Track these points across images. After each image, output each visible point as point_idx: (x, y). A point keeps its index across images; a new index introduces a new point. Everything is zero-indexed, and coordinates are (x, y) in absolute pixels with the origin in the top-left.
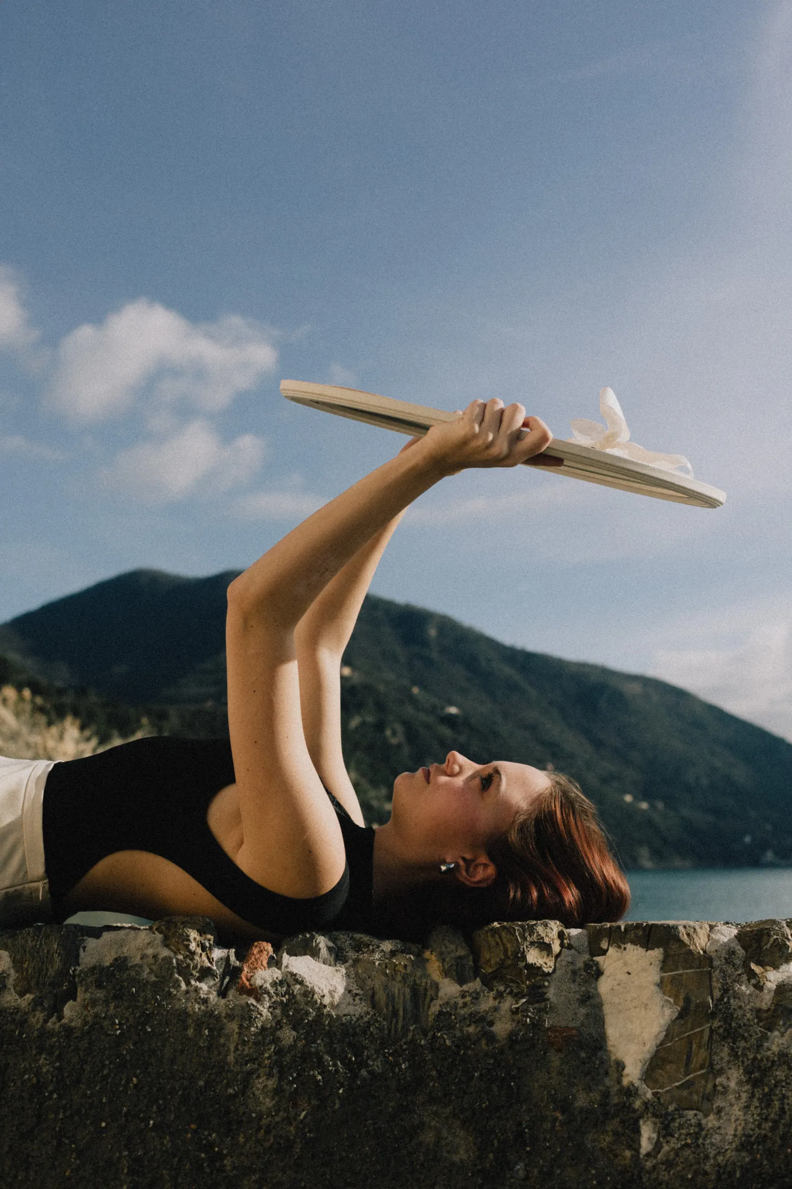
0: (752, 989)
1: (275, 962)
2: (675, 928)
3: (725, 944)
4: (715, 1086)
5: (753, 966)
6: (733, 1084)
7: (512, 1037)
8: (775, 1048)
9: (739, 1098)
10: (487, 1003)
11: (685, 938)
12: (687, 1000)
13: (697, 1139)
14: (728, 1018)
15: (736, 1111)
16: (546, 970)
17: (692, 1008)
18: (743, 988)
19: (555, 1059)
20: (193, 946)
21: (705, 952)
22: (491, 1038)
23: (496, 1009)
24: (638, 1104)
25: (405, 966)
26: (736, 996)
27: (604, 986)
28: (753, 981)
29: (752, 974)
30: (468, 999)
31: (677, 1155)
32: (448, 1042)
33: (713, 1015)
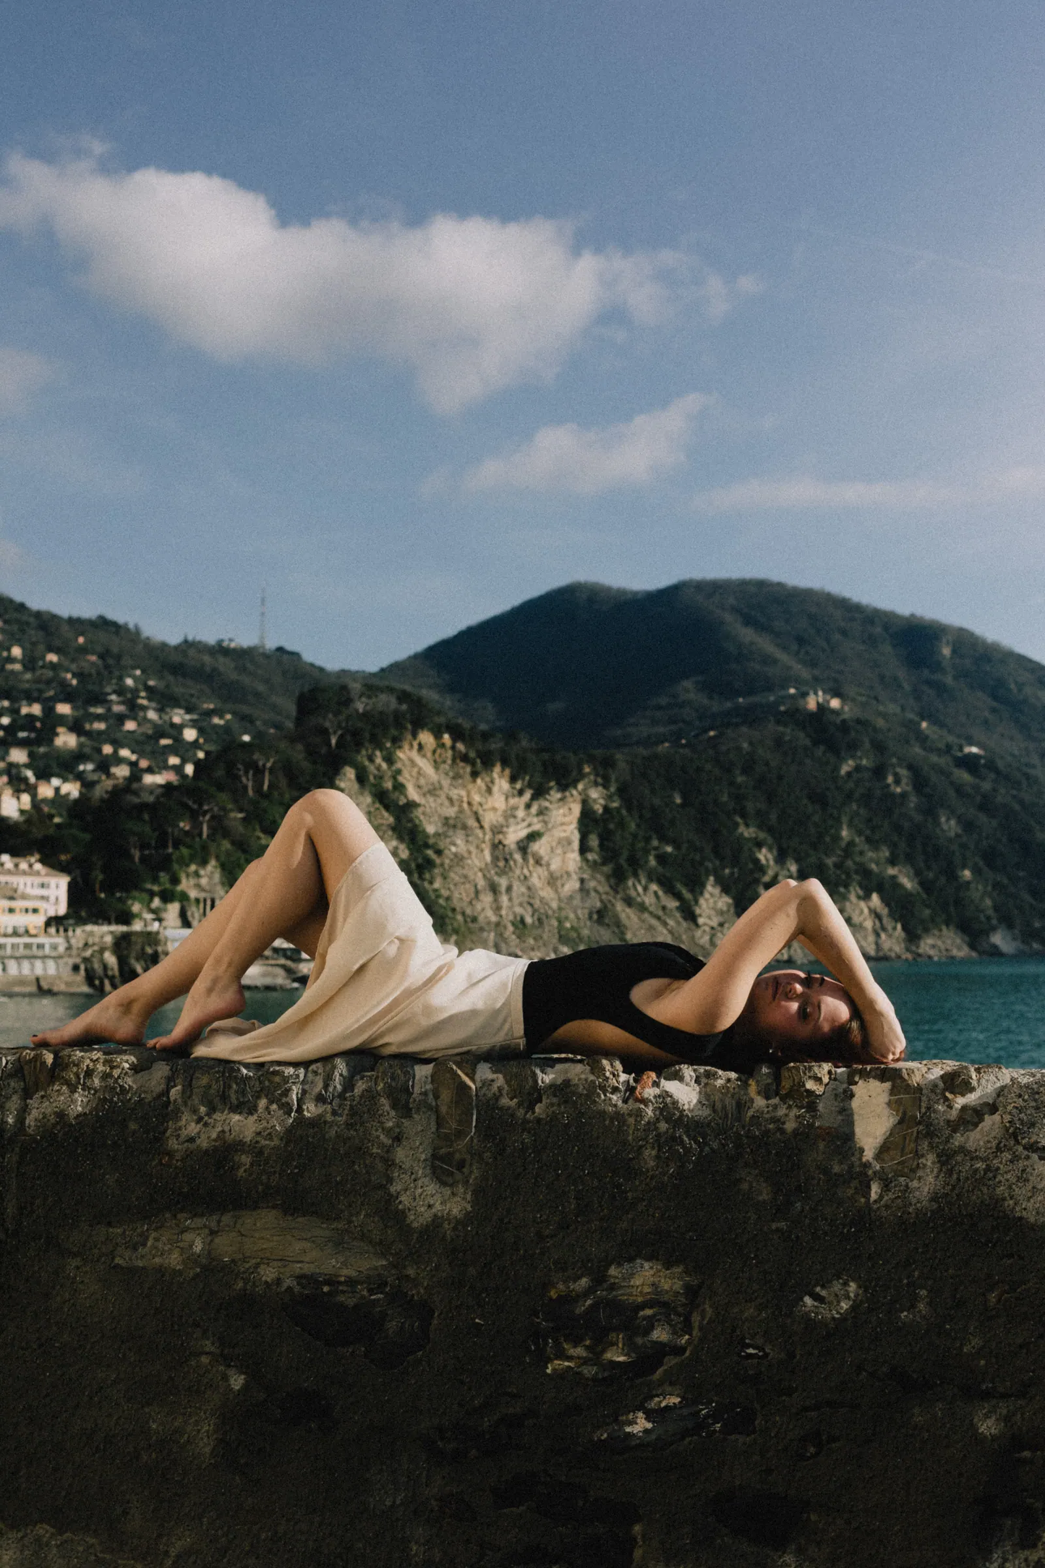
0: (945, 1108)
1: (656, 1084)
2: (900, 1070)
3: (932, 1080)
4: (918, 1164)
5: (947, 1094)
6: (929, 1164)
7: (796, 1133)
8: (957, 1144)
9: (932, 1171)
10: (781, 1112)
11: (906, 1077)
12: (904, 1113)
13: (905, 1194)
14: (929, 1125)
15: (931, 1179)
16: (818, 1093)
17: (907, 1117)
18: (940, 1107)
19: (821, 1145)
20: (608, 1074)
21: (918, 1085)
22: (782, 1131)
23: (786, 1115)
24: (870, 1172)
25: (734, 1088)
26: (935, 1111)
27: (855, 1103)
28: (947, 1103)
29: (946, 1099)
30: (770, 1108)
31: (893, 1202)
32: (757, 1133)
33: (920, 1123)
